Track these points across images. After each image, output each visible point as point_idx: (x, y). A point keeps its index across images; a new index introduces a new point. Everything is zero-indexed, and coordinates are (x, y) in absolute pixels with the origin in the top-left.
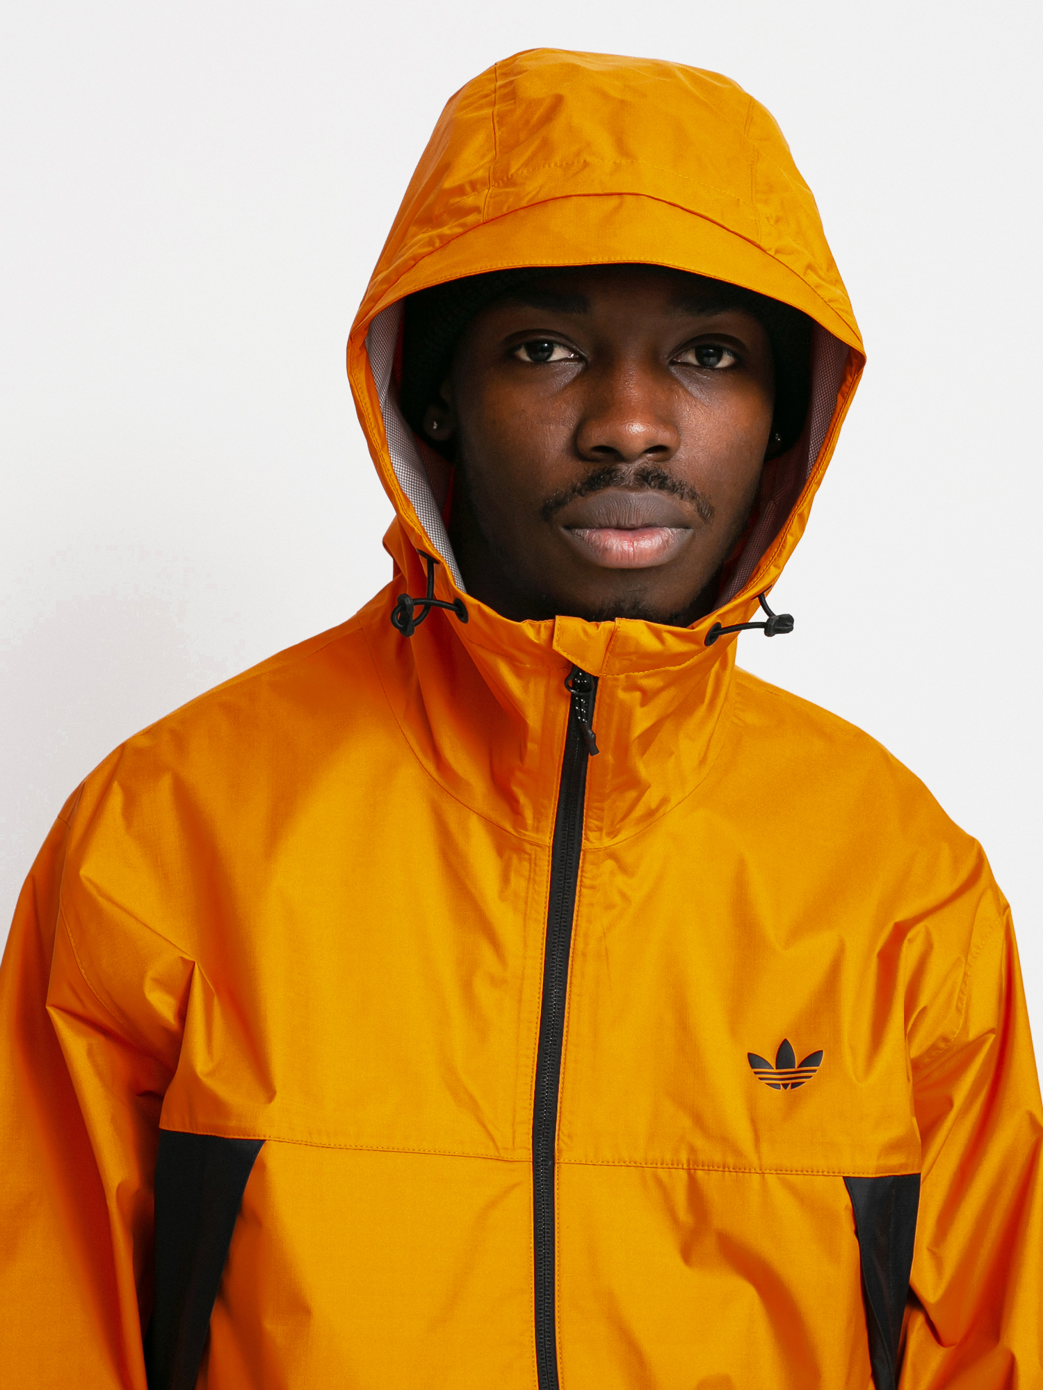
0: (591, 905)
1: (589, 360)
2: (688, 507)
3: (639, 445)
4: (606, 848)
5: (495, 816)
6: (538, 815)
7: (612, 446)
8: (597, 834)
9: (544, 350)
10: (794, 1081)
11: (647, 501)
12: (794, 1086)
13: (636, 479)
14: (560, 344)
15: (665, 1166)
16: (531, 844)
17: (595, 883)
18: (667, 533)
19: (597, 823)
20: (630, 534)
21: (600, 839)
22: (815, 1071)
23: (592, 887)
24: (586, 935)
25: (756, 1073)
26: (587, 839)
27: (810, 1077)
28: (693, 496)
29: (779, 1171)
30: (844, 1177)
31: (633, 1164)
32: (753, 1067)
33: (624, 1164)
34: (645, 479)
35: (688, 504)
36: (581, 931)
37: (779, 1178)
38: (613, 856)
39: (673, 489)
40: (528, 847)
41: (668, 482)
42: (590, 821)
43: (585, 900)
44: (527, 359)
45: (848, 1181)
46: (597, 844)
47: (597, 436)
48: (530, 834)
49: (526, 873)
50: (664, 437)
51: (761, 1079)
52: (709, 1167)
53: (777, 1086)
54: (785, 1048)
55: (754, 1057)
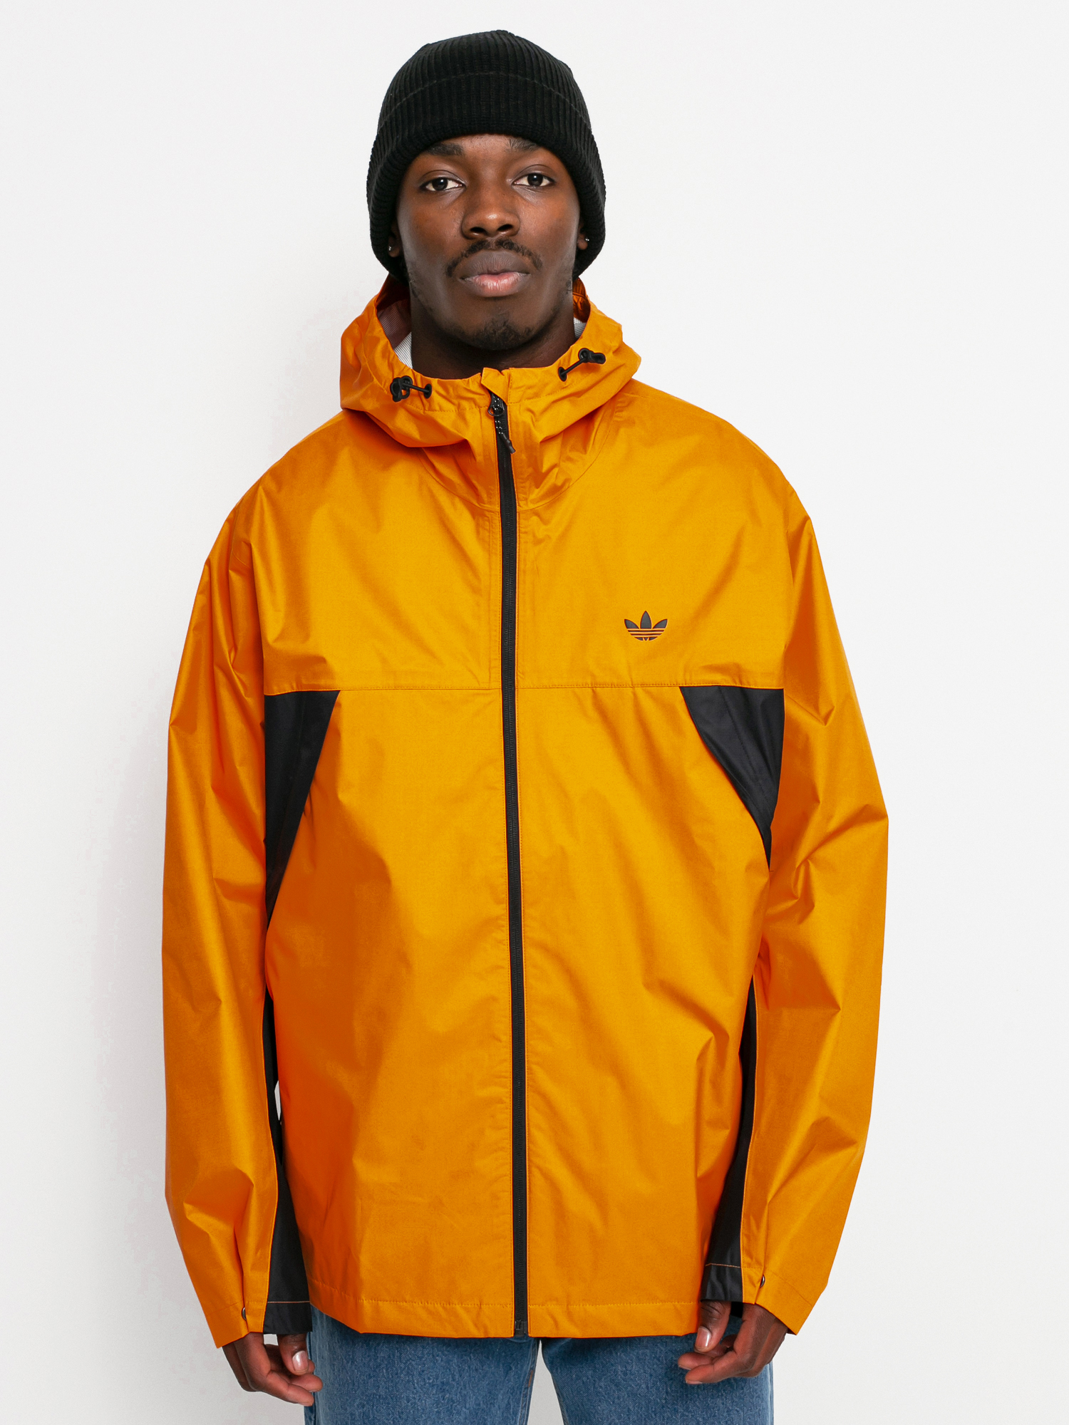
0: (526, 542)
1: (467, 185)
2: (527, 260)
3: (495, 226)
4: (531, 510)
5: (466, 495)
6: (489, 495)
7: (483, 227)
8: (524, 502)
9: (442, 183)
10: (651, 636)
11: (502, 257)
12: (650, 639)
13: (497, 245)
14: (450, 179)
15: (579, 687)
16: (488, 511)
17: (527, 530)
18: (516, 276)
19: (524, 496)
20: (496, 277)
21: (527, 504)
22: (663, 630)
23: (526, 533)
24: (525, 560)
25: (629, 631)
26: (519, 505)
27: (660, 634)
28: (530, 254)
29: (643, 685)
30: (680, 687)
31: (561, 687)
32: (627, 628)
33: (555, 687)
34: (501, 244)
35: (527, 259)
36: (522, 557)
37: (643, 689)
38: (537, 514)
39: (517, 250)
40: (487, 513)
41: (516, 246)
42: (519, 495)
43: (522, 540)
44: (433, 189)
45: (681, 688)
46: (525, 508)
47: (473, 222)
48: (487, 506)
49: (488, 528)
50: (509, 219)
51: (632, 634)
52: (603, 686)
53: (641, 639)
54: (646, 619)
55: (627, 622)
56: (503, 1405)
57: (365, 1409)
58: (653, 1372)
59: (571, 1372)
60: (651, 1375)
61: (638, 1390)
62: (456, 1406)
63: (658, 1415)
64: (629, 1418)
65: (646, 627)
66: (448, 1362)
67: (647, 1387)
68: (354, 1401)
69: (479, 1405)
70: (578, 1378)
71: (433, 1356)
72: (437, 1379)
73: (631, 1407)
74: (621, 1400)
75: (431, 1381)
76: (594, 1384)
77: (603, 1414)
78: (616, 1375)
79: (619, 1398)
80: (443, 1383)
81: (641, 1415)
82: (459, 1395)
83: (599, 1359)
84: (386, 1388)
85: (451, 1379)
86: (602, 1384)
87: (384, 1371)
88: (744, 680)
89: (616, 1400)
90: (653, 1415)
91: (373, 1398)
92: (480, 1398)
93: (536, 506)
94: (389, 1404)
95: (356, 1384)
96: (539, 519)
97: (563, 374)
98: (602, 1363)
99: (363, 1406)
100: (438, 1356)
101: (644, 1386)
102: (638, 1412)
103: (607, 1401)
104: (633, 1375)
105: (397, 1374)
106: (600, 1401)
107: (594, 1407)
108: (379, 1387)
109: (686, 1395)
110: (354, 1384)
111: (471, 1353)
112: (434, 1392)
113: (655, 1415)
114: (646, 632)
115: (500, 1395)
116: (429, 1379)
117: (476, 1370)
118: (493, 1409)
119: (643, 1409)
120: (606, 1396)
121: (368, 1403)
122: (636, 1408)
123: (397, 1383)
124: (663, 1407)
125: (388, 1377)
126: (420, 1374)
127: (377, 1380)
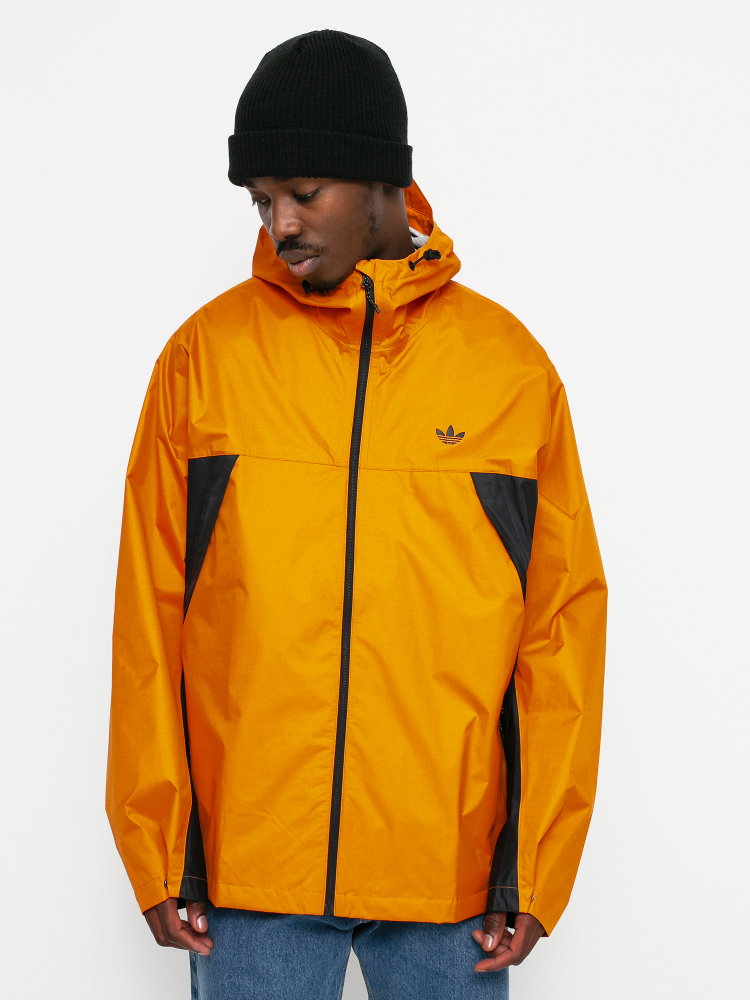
4: (381, 352)
8: (377, 347)
10: (453, 442)
12: (453, 444)
15: (400, 470)
16: (351, 349)
19: (377, 342)
21: (379, 348)
22: (462, 439)
23: (375, 366)
25: (438, 437)
26: (373, 348)
27: (459, 441)
29: (445, 471)
30: (470, 473)
31: (389, 470)
32: (438, 435)
37: (445, 474)
38: (384, 355)
40: (350, 351)
42: (374, 341)
43: (372, 372)
46: (377, 350)
48: (351, 347)
51: (440, 439)
52: (418, 470)
53: (446, 443)
54: (451, 429)
55: (438, 431)
56: (331, 982)
57: (232, 979)
58: (430, 949)
59: (374, 952)
60: (429, 952)
61: (420, 962)
62: (297, 974)
63: (434, 979)
64: (415, 982)
65: (449, 435)
66: (288, 938)
67: (426, 960)
68: (224, 975)
69: (315, 977)
70: (380, 956)
71: (277, 932)
72: (282, 951)
73: (415, 975)
74: (408, 970)
75: (278, 952)
76: (389, 960)
77: (397, 981)
78: (404, 952)
79: (406, 969)
80: (286, 954)
81: (423, 980)
82: (299, 966)
83: (394, 940)
84: (247, 962)
85: (292, 952)
86: (395, 960)
87: (245, 949)
88: (513, 471)
89: (405, 971)
90: (431, 980)
91: (238, 970)
92: (316, 972)
93: (386, 350)
94: (249, 972)
95: (225, 962)
96: (385, 360)
97: (412, 266)
98: (396, 943)
99: (230, 977)
100: (280, 932)
101: (424, 959)
102: (421, 978)
103: (398, 972)
104: (416, 951)
105: (254, 950)
106: (393, 973)
107: (390, 977)
108: (241, 962)
109: (454, 966)
110: (223, 963)
111: (307, 936)
112: (281, 961)
113: (432, 979)
114: (450, 438)
115: (329, 974)
116: (277, 951)
117: (313, 950)
118: (324, 982)
119: (424, 975)
120: (398, 969)
121: (234, 975)
122: (419, 975)
123: (254, 957)
124: (437, 974)
125: (248, 954)
126: (270, 948)
127: (240, 957)
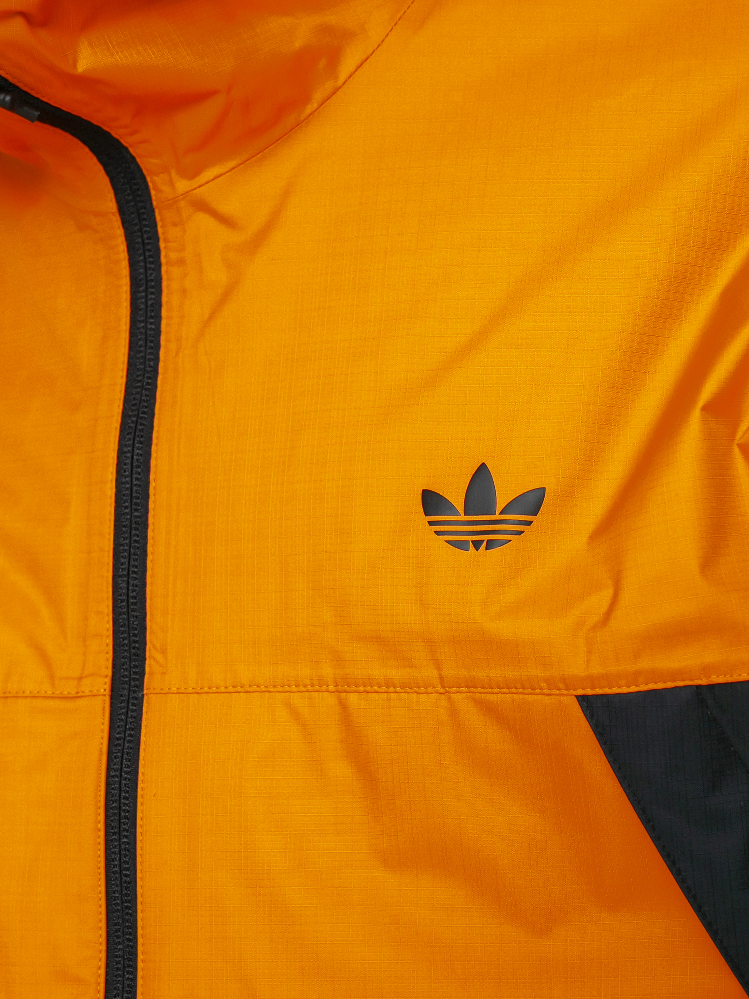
10: (491, 537)
12: (490, 545)
15: (302, 688)
22: (529, 523)
25: (433, 522)
27: (520, 533)
30: (578, 696)
31: (255, 688)
32: (427, 513)
33: (242, 690)
37: (474, 700)
51: (439, 533)
52: (367, 686)
